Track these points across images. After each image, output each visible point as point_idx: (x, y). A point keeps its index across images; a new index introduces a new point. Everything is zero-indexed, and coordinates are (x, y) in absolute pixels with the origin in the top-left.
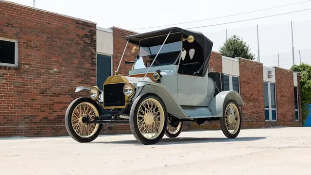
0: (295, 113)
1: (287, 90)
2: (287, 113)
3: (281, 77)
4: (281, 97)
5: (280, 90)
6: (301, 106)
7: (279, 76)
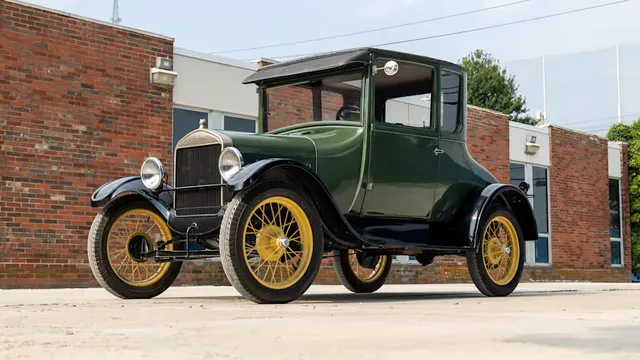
0: (609, 246)
1: (585, 187)
2: (585, 247)
3: (567, 153)
4: (566, 203)
5: (563, 186)
6: (629, 229)
7: (560, 150)
